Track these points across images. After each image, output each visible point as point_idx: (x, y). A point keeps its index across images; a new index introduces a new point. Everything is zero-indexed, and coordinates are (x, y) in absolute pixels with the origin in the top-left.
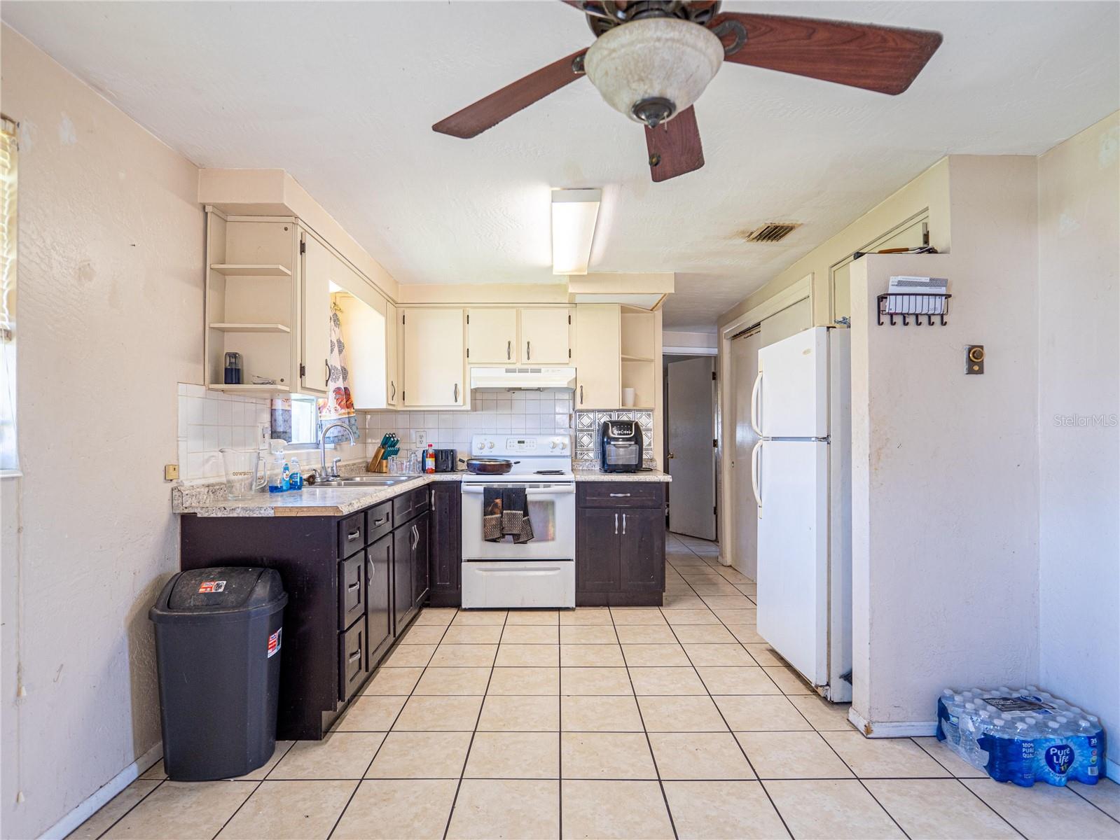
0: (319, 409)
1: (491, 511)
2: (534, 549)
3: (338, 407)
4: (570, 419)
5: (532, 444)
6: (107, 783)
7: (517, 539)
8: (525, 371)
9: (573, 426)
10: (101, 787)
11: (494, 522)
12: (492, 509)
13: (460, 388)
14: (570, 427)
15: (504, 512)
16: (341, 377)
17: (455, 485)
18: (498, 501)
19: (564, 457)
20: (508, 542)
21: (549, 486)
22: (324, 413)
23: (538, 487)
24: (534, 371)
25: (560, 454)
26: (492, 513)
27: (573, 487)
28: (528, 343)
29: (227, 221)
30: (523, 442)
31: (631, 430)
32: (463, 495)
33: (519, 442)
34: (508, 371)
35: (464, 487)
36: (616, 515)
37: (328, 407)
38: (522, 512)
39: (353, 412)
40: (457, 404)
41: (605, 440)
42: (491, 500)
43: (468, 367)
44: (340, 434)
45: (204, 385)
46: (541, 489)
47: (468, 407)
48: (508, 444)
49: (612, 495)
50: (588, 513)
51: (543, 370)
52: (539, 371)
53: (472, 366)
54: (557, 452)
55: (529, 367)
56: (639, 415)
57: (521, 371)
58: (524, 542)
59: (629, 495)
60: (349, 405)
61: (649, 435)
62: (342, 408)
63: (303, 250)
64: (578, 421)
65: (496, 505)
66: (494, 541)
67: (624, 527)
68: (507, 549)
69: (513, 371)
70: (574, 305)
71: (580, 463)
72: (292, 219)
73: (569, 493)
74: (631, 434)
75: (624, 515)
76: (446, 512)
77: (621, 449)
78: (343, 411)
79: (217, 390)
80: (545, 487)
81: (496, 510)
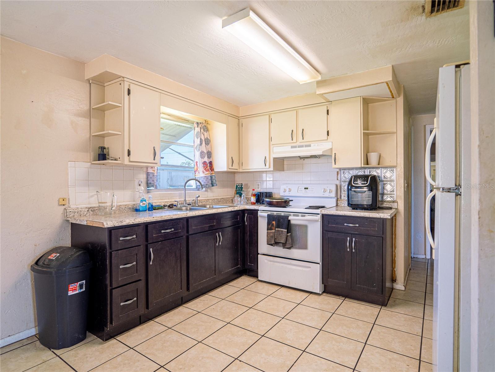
0: (195, 172)
1: (270, 228)
2: (295, 253)
3: (205, 171)
4: (338, 175)
5: (312, 190)
6: (14, 335)
7: (284, 245)
8: (302, 146)
9: (339, 179)
10: (9, 336)
11: (272, 234)
12: (271, 227)
13: (268, 158)
14: (337, 180)
15: (276, 229)
16: (206, 156)
17: (256, 212)
18: (274, 222)
19: (331, 198)
20: (280, 246)
21: (304, 216)
22: (197, 174)
23: (298, 216)
24: (306, 146)
25: (328, 196)
26: (271, 229)
27: (319, 217)
28: (303, 130)
29: (105, 86)
30: (307, 188)
31: (367, 181)
32: (259, 217)
33: (305, 188)
34: (292, 147)
35: (260, 213)
36: (348, 238)
37: (198, 171)
38: (286, 230)
39: (214, 173)
40: (266, 167)
41: (350, 188)
42: (271, 222)
43: (272, 147)
44: (205, 184)
45: (90, 162)
46: (300, 218)
47: (272, 169)
48: (299, 189)
49: (345, 224)
50: (330, 235)
51: (312, 145)
52: (310, 146)
53: (273, 146)
54: (327, 194)
55: (304, 144)
56: (385, 171)
57: (299, 147)
58: (289, 248)
59: (357, 225)
60: (212, 169)
61: (393, 184)
62: (206, 171)
63: (129, 93)
64: (342, 175)
65: (273, 224)
66: (272, 245)
67: (353, 247)
68: (279, 250)
69: (295, 147)
70: (330, 103)
71: (343, 202)
72: (122, 79)
73: (317, 221)
74: (366, 184)
75: (354, 239)
76: (252, 226)
77: (359, 194)
78: (207, 173)
79: (99, 164)
80: (302, 216)
81: (273, 228)
